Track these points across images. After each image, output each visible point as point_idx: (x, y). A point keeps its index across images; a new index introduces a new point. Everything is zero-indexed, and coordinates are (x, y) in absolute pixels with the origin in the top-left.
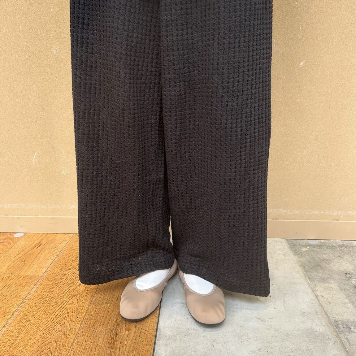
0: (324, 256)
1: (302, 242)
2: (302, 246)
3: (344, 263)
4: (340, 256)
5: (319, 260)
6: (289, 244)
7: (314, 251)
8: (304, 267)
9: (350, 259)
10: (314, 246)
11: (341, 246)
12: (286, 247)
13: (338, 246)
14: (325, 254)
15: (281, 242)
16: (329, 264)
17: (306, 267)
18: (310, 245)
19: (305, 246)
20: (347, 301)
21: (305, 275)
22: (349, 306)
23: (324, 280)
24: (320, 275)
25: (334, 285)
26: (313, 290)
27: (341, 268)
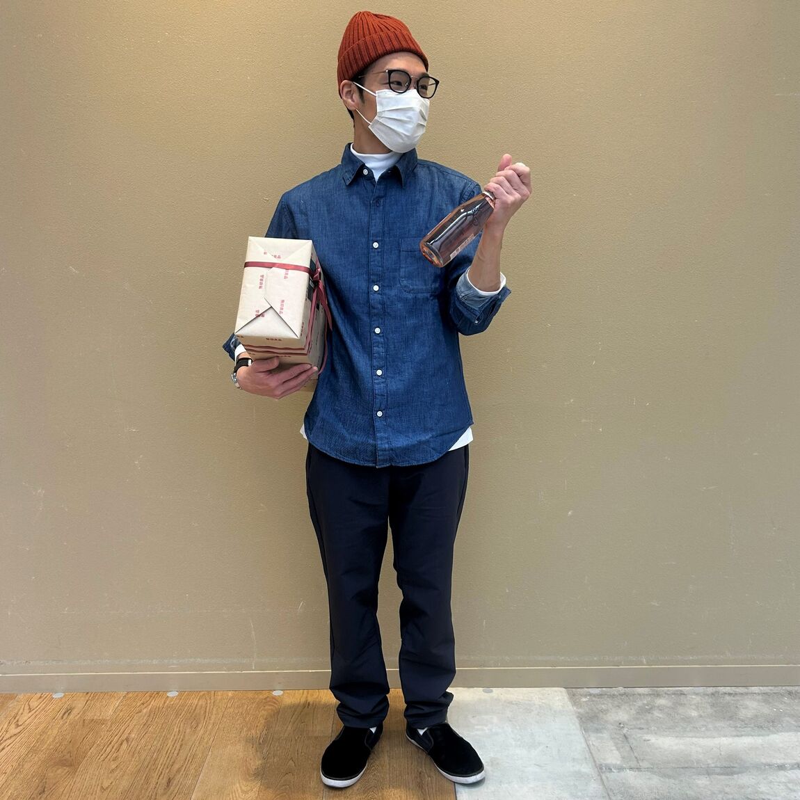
0: (603, 706)
1: (582, 691)
2: (582, 695)
3: (621, 713)
4: (618, 706)
5: (597, 711)
6: (568, 693)
7: (593, 701)
8: (581, 719)
9: (628, 709)
10: (594, 696)
11: (622, 695)
12: (566, 698)
13: (620, 695)
14: (604, 704)
15: (561, 692)
16: (606, 714)
17: (583, 719)
18: (590, 695)
19: (585, 696)
20: (614, 748)
21: (581, 726)
22: (614, 752)
23: (597, 730)
24: (595, 725)
25: (606, 735)
26: (586, 741)
27: (617, 718)
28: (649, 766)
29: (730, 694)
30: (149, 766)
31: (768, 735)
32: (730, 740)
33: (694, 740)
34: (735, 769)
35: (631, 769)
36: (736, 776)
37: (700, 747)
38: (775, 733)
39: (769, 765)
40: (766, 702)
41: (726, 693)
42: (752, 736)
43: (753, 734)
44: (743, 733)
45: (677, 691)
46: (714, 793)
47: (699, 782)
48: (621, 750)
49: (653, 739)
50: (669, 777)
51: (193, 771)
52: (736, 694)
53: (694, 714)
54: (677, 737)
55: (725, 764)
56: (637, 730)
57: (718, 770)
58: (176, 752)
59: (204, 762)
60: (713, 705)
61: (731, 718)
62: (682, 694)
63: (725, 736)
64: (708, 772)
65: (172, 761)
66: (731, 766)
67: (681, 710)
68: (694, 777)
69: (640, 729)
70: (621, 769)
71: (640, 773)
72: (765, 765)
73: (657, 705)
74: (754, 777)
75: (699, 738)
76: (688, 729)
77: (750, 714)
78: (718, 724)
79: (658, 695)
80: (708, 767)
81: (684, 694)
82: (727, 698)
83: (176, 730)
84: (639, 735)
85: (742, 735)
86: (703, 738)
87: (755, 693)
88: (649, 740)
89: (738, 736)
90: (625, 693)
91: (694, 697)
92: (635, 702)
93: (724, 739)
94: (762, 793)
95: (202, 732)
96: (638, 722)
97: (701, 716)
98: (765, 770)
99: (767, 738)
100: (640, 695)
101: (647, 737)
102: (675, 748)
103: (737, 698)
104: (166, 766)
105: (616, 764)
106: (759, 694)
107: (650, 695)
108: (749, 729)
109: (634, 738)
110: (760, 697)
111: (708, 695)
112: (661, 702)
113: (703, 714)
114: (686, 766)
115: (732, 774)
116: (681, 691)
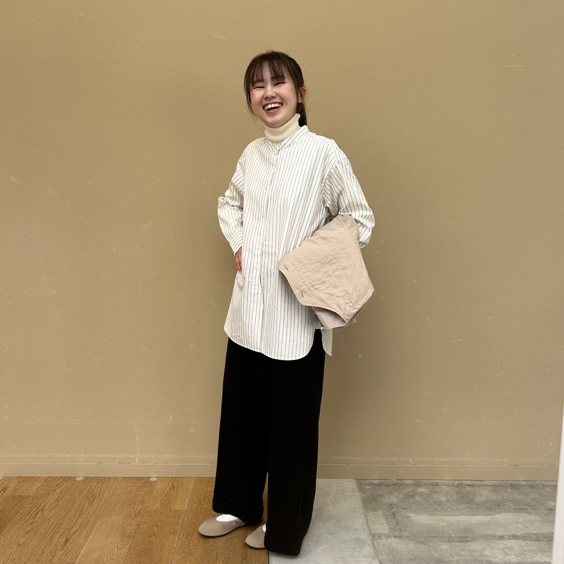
0: (380, 492)
1: (367, 482)
2: (366, 485)
3: (392, 497)
4: (391, 493)
5: (376, 496)
6: (357, 483)
7: (374, 488)
8: (364, 501)
9: (398, 495)
10: (375, 485)
11: (394, 485)
12: (355, 486)
15: (352, 481)
16: (382, 498)
18: (373, 484)
19: (369, 485)
20: (385, 522)
21: (363, 506)
22: (385, 525)
23: (375, 509)
24: (373, 506)
25: (380, 513)
26: (366, 516)
27: (389, 501)
28: (409, 535)
29: (470, 485)
30: (54, 530)
31: (494, 515)
32: (467, 518)
33: (442, 517)
34: (468, 539)
35: (395, 537)
36: (468, 543)
37: (445, 522)
38: (499, 514)
39: (493, 536)
40: (495, 491)
41: (467, 485)
42: (483, 515)
43: (483, 513)
44: (476, 513)
45: (433, 482)
46: (452, 555)
47: (442, 547)
48: (390, 523)
49: (413, 516)
50: (421, 543)
51: (85, 533)
52: (474, 485)
53: (444, 499)
54: (430, 515)
55: (462, 535)
56: (402, 510)
57: (457, 539)
58: (75, 519)
59: (94, 527)
60: (457, 493)
61: (469, 502)
62: (437, 485)
63: (464, 515)
64: (450, 540)
65: (71, 525)
66: (466, 536)
67: (435, 496)
68: (439, 543)
69: (405, 509)
70: (388, 537)
71: (401, 540)
72: (490, 536)
73: (418, 492)
74: (482, 544)
75: (446, 515)
76: (438, 510)
77: (482, 500)
78: (459, 507)
79: (420, 485)
80: (450, 537)
81: (438, 485)
82: (468, 488)
83: (78, 503)
84: (403, 514)
85: (475, 515)
86: (448, 516)
87: (488, 485)
88: (410, 517)
89: (473, 515)
90: (397, 484)
91: (444, 487)
92: (403, 490)
93: (463, 517)
94: (486, 556)
95: (96, 505)
96: (404, 504)
97: (448, 501)
98: (489, 539)
99: (493, 516)
100: (407, 485)
101: (409, 515)
102: (428, 522)
103: (475, 488)
104: (66, 530)
105: (385, 534)
106: (490, 486)
107: (414, 485)
108: (481, 510)
109: (400, 515)
110: (491, 488)
111: (454, 486)
112: (421, 490)
113: (450, 499)
114: (435, 535)
115: (466, 542)
116: (436, 483)
